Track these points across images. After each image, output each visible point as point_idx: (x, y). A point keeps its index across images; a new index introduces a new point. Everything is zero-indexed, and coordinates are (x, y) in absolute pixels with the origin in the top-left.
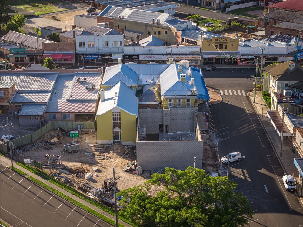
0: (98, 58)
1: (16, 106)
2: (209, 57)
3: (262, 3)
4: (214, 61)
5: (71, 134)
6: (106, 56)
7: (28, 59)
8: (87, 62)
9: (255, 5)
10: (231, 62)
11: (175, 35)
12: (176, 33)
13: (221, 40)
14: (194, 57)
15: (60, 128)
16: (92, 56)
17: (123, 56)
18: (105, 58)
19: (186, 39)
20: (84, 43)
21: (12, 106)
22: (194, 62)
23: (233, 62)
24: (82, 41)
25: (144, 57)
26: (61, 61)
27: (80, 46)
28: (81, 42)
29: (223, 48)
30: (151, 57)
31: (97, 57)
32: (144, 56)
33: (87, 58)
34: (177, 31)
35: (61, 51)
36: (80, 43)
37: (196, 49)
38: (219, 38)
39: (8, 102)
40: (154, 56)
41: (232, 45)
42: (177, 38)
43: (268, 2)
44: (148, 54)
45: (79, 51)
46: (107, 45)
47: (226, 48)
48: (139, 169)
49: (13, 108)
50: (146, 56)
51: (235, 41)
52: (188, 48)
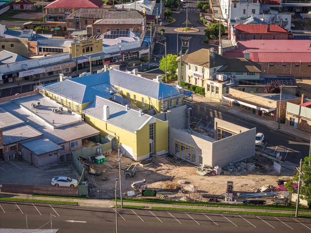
1: (11, 148)
2: (84, 61)
3: (16, 6)
4: (83, 66)
5: (99, 160)
9: (9, 9)
10: (97, 63)
11: (27, 46)
12: (29, 44)
13: (88, 43)
14: (70, 65)
15: (80, 157)
17: (2, 76)
19: (44, 49)
21: (6, 149)
22: (65, 70)
23: (98, 63)
25: (23, 74)
29: (89, 51)
30: (30, 72)
34: (29, 42)
37: (66, 56)
38: (85, 41)
39: (2, 145)
40: (32, 70)
41: (97, 46)
42: (31, 49)
43: (24, 5)
47: (92, 50)
48: (219, 170)
49: (8, 150)
50: (25, 72)
51: (99, 42)
52: (59, 56)
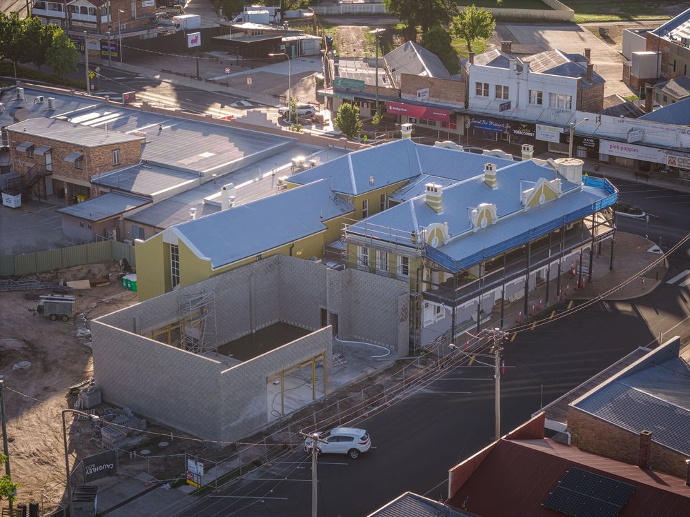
0: (504, 129)
5: (125, 280)
6: (522, 127)
7: (368, 107)
8: (490, 137)
16: (491, 123)
17: (562, 134)
18: (518, 132)
20: (487, 86)
24: (483, 82)
25: (611, 146)
26: (435, 125)
27: (479, 92)
28: (481, 84)
30: (627, 149)
31: (501, 128)
32: (611, 143)
33: (479, 125)
35: (435, 99)
36: (478, 84)
39: (88, 181)
40: (635, 147)
44: (624, 141)
45: (474, 106)
46: (540, 102)
50: (615, 144)
